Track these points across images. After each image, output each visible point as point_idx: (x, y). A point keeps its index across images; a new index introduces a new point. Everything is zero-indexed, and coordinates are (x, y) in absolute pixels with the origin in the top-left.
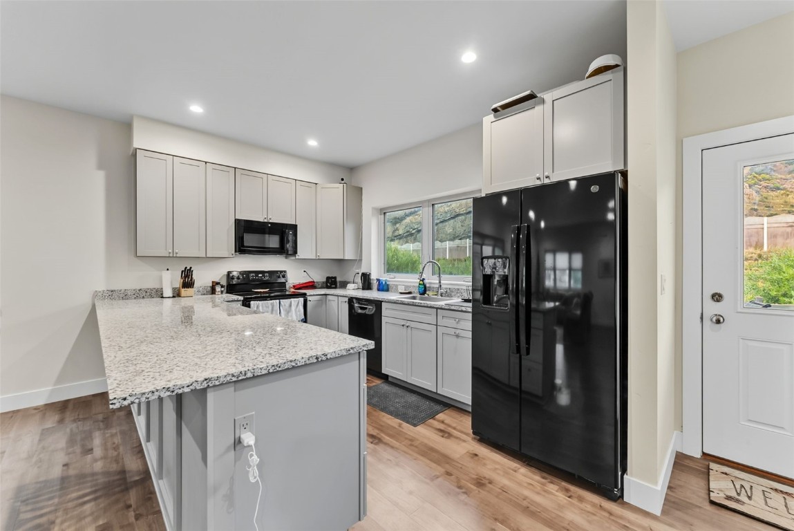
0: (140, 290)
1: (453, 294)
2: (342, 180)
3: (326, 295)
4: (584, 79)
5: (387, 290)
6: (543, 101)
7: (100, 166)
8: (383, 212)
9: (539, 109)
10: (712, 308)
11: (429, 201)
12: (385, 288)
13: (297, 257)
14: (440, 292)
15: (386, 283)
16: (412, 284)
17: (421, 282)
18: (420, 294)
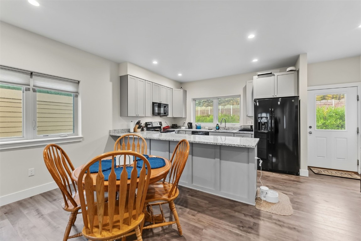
0: (122, 130)
1: (230, 129)
2: (181, 87)
3: (179, 131)
4: (286, 71)
5: (200, 129)
6: (274, 75)
7: (111, 80)
8: (194, 100)
9: (273, 77)
10: (309, 130)
11: (217, 97)
12: (200, 128)
13: (168, 117)
14: (225, 128)
15: (200, 126)
16: (212, 126)
17: (217, 125)
18: (217, 129)
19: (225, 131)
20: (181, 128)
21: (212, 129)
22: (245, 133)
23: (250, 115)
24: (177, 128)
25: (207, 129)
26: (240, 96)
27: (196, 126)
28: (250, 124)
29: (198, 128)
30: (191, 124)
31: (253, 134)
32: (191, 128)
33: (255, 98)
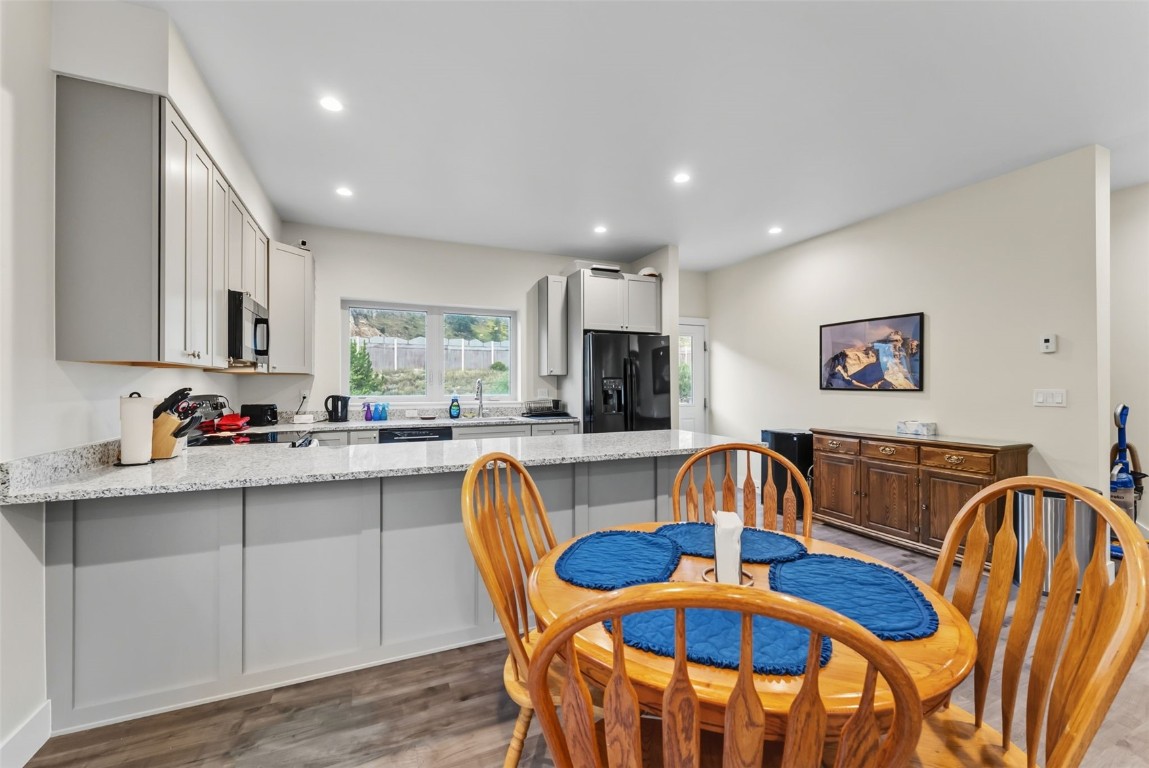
6: (623, 278)
8: (349, 305)
9: (620, 282)
11: (440, 308)
14: (480, 412)
15: (384, 408)
16: (431, 407)
17: (455, 403)
18: (452, 417)
19: (483, 420)
20: (289, 421)
21: (434, 418)
22: (565, 420)
23: (558, 371)
24: (276, 423)
25: (412, 418)
26: (513, 315)
27: (366, 409)
28: (545, 396)
29: (377, 416)
30: (345, 401)
31: (578, 423)
32: (344, 419)
33: (587, 327)
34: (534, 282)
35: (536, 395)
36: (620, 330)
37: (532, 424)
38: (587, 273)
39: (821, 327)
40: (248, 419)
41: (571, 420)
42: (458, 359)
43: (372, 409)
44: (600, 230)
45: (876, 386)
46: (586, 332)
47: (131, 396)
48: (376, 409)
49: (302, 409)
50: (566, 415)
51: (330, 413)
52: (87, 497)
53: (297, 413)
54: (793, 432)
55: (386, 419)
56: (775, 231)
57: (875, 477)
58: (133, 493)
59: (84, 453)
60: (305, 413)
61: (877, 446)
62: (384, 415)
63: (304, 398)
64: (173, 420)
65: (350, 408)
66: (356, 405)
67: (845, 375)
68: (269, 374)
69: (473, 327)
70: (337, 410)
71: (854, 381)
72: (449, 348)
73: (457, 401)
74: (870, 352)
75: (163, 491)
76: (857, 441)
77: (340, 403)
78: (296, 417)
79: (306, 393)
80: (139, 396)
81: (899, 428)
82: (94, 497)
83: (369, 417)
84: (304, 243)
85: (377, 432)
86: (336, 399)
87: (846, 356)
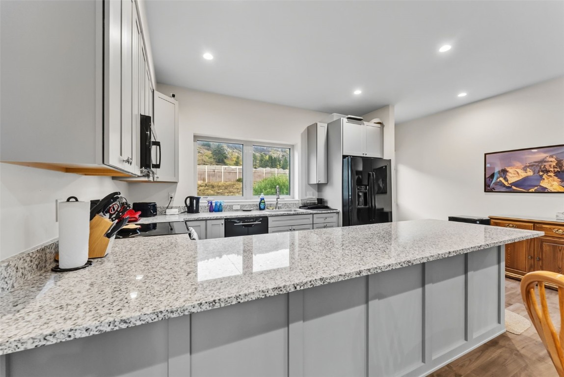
6: (364, 124)
8: (196, 139)
9: (362, 126)
11: (251, 142)
14: (277, 206)
15: (220, 204)
16: (248, 203)
17: (263, 201)
18: (260, 209)
20: (164, 213)
21: (251, 210)
22: (329, 211)
23: (323, 181)
24: (156, 215)
25: (237, 210)
26: (291, 148)
27: (210, 205)
28: (312, 196)
29: (217, 209)
30: (198, 199)
31: (338, 213)
32: (197, 211)
33: (344, 154)
34: (303, 128)
35: (306, 195)
36: (362, 156)
37: (313, 214)
38: (345, 120)
39: (485, 154)
40: (140, 213)
41: (332, 211)
42: (220, 177)
43: (214, 204)
44: (358, 92)
45: (533, 190)
46: (344, 157)
47: (68, 200)
48: (216, 205)
49: (170, 205)
50: (327, 208)
51: (188, 208)
52: (22, 349)
53: (167, 208)
54: (476, 218)
55: (222, 211)
56: (462, 95)
57: (548, 248)
58: (85, 334)
59: (20, 264)
60: (172, 208)
61: (550, 228)
62: (220, 209)
63: (171, 198)
64: (106, 222)
65: (200, 204)
66: (203, 202)
67: (506, 183)
68: (154, 182)
69: (225, 160)
70: (192, 206)
71: (513, 187)
72: (216, 171)
73: (263, 199)
74: (528, 169)
75: (124, 326)
76: (532, 224)
77: (195, 201)
78: (168, 211)
79: (172, 195)
80: (77, 200)
81: (557, 216)
82: (33, 346)
83: (212, 209)
84: (174, 96)
85: (224, 220)
86: (192, 198)
87: (507, 171)
